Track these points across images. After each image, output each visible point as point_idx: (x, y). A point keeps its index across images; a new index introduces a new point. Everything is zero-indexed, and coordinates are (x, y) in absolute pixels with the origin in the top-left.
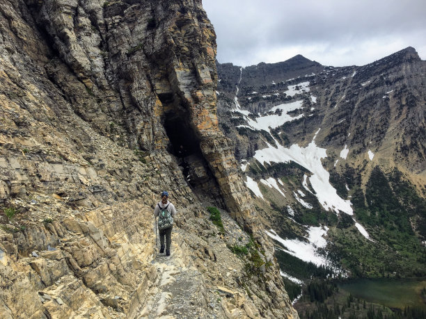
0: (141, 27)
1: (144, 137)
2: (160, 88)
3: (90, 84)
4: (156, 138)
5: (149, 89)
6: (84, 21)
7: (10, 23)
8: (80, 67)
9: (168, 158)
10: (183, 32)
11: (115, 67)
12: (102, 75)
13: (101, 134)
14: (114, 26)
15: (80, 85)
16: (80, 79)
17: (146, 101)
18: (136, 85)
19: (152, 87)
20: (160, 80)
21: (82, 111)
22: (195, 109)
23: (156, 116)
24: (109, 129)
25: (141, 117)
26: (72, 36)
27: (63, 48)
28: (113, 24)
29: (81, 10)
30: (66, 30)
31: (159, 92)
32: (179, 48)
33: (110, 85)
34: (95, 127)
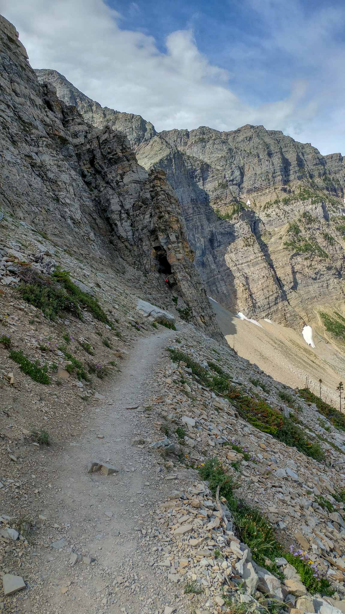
0: (147, 216)
1: (147, 266)
2: (154, 244)
3: (127, 244)
4: (152, 266)
5: (150, 245)
6: (124, 216)
7: (95, 221)
8: (122, 237)
9: (157, 275)
10: (162, 221)
11: (137, 235)
12: (132, 239)
13: (130, 265)
14: (137, 216)
15: (123, 245)
16: (123, 242)
17: (148, 250)
18: (144, 244)
19: (151, 244)
20: (154, 241)
21: (123, 256)
22: (168, 253)
23: (152, 257)
24: (133, 263)
25: (146, 258)
26: (119, 223)
27: (115, 229)
28: (136, 215)
29: (123, 211)
30: (116, 222)
31: (154, 246)
32: (159, 228)
33: (135, 244)
34: (128, 263)
